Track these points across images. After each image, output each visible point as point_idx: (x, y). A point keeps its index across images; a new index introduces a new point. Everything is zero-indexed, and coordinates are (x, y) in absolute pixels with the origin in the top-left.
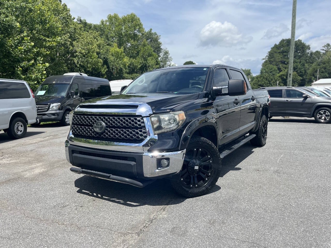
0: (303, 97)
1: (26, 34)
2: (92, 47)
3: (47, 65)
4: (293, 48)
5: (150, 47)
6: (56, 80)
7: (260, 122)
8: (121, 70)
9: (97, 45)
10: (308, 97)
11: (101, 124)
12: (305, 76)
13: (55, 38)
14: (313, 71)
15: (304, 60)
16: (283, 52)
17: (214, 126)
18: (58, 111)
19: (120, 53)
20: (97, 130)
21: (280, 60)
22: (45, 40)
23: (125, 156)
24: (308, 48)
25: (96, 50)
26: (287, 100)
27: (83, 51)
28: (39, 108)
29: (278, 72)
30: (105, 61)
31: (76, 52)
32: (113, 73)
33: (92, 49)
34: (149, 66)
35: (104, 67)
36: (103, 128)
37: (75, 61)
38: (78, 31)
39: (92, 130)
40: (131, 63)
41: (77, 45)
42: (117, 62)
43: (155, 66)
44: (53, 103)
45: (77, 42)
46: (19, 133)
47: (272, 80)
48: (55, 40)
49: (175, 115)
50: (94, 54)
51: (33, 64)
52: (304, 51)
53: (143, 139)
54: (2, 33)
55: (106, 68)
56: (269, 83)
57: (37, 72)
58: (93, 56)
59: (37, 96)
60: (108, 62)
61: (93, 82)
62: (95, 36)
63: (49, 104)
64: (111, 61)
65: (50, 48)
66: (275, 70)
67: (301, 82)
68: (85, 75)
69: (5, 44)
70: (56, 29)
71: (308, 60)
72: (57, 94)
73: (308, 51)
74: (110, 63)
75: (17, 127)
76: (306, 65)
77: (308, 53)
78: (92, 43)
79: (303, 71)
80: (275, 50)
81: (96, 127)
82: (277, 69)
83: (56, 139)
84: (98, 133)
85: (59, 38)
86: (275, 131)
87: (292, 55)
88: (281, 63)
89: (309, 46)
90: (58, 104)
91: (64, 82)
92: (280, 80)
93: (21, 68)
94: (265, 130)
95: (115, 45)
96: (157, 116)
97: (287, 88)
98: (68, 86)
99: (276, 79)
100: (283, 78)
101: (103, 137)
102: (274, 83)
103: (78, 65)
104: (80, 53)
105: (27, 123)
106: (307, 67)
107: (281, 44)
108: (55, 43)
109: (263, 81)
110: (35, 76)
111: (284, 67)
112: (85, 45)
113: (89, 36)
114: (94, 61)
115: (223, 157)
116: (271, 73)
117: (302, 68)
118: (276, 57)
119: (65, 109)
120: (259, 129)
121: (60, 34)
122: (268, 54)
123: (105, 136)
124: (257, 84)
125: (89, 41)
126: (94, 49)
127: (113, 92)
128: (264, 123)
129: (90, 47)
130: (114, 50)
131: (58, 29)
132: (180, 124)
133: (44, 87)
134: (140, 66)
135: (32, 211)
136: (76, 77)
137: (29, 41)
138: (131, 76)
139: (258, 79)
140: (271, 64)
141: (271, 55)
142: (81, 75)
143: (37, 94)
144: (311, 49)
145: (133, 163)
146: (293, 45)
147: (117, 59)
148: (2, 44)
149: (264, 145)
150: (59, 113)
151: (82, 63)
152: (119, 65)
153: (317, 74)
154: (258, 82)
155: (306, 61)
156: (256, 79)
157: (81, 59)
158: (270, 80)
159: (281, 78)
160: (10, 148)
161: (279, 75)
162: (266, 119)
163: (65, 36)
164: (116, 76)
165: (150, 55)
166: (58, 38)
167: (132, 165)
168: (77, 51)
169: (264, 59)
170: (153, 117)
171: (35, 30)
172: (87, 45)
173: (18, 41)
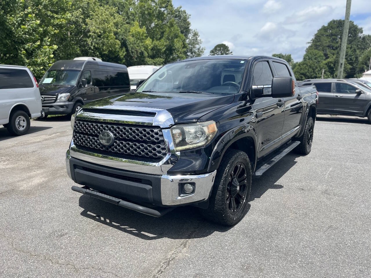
0: (356, 93)
1: (31, 10)
2: (108, 25)
3: (55, 47)
4: (346, 32)
5: (177, 27)
6: (65, 65)
7: (306, 126)
8: (142, 53)
9: (114, 23)
10: (362, 93)
11: (108, 135)
12: (356, 64)
13: (64, 14)
14: (365, 59)
15: (355, 45)
16: (332, 35)
17: (253, 137)
18: (67, 103)
19: (141, 34)
20: (104, 142)
21: (327, 44)
22: (53, 17)
23: (139, 177)
24: (360, 31)
25: (112, 30)
26: (336, 96)
27: (98, 31)
28: (45, 99)
29: (324, 58)
30: (123, 42)
31: (89, 31)
32: (132, 57)
33: (108, 28)
34: (174, 50)
35: (122, 49)
36: (111, 140)
37: (88, 42)
38: (92, 6)
39: (98, 141)
40: (154, 45)
41: (91, 23)
42: (138, 44)
43: (182, 49)
44: (61, 93)
45: (91, 19)
46: (21, 129)
47: (316, 68)
48: (65, 17)
49: (203, 126)
50: (111, 34)
51: (39, 45)
52: (355, 35)
53: (162, 157)
54: (2, 9)
55: (125, 51)
56: (314, 72)
57: (43, 55)
58: (110, 37)
59: (43, 84)
60: (126, 43)
61: (108, 68)
62: (111, 12)
63: (56, 94)
64: (131, 43)
65: (60, 26)
66: (320, 56)
67: (351, 72)
68: (99, 60)
69: (6, 22)
70: (66, 4)
71: (360, 46)
72: (66, 82)
73: (360, 35)
74: (129, 45)
75: (18, 122)
76: (358, 52)
77: (360, 37)
78: (108, 21)
79: (353, 58)
80: (323, 32)
81: (102, 139)
82: (322, 55)
83: (63, 137)
84: (104, 146)
85: (70, 15)
86: (321, 134)
87: (345, 40)
88: (328, 48)
89: (361, 29)
90: (67, 95)
91: (74, 69)
92: (326, 69)
93: (24, 51)
94: (310, 136)
95: (136, 23)
96: (180, 128)
97: (337, 80)
98: (79, 74)
99: (321, 67)
100: (330, 65)
101: (110, 152)
102: (319, 72)
103: (92, 47)
104: (94, 33)
105: (31, 117)
106: (359, 53)
107: (330, 26)
108: (65, 20)
109: (306, 69)
110: (41, 60)
111: (331, 53)
112: (100, 23)
113: (105, 12)
114: (110, 42)
115: (262, 174)
116: (315, 59)
117: (352, 55)
118: (323, 40)
119: (76, 100)
120: (304, 134)
121: (71, 10)
122: (314, 37)
123: (113, 150)
124: (299, 72)
125: (104, 18)
126: (110, 28)
127: (131, 79)
128: (310, 126)
129: (105, 26)
130: (135, 30)
131: (68, 4)
132: (209, 138)
133: (52, 73)
134: (164, 49)
135: (21, 240)
136: (89, 63)
137: (34, 19)
138: (153, 61)
139: (300, 66)
140: (316, 49)
141: (318, 38)
142: (94, 60)
143: (43, 82)
144: (363, 32)
145: (148, 187)
146: (347, 29)
147: (137, 41)
148: (3, 22)
149: (309, 153)
150: (69, 105)
151: (96, 45)
152: (139, 48)
153: (369, 62)
154: (300, 70)
155: (358, 46)
156: (298, 67)
157: (95, 39)
158: (315, 68)
159: (328, 67)
160: (9, 148)
161: (325, 62)
162: (313, 122)
163: (76, 12)
164: (136, 60)
165: (176, 36)
166: (68, 14)
167: (148, 189)
168: (91, 30)
169: (309, 43)
170: (174, 128)
171: (41, 5)
172: (102, 24)
173: (21, 18)
